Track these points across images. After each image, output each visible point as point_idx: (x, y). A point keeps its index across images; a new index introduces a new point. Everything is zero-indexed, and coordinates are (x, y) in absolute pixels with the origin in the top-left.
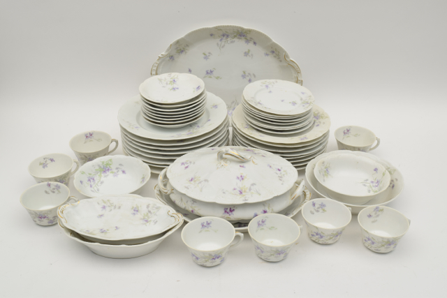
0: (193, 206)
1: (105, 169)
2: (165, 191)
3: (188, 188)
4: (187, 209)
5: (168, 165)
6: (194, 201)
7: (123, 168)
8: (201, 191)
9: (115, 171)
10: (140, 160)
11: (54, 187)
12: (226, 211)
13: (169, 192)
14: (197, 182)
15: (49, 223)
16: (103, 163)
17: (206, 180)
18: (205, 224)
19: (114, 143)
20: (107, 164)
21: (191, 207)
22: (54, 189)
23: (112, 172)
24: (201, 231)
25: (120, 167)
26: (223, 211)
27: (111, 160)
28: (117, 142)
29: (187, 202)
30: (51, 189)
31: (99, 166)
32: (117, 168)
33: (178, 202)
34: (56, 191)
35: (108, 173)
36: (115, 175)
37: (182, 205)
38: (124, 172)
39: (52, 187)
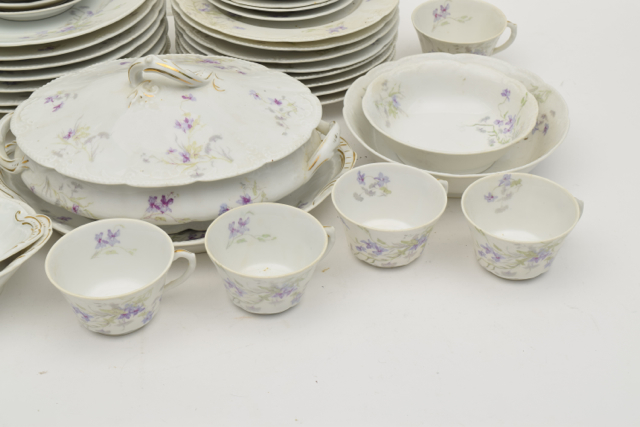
0: (76, 196)
2: (10, 166)
4: (62, 203)
5: (14, 107)
6: (78, 184)
8: (92, 158)
12: (152, 205)
13: (18, 169)
14: (83, 140)
17: (103, 135)
18: (105, 237)
21: (71, 199)
24: (96, 254)
26: (147, 205)
29: (61, 188)
33: (40, 190)
37: (50, 196)
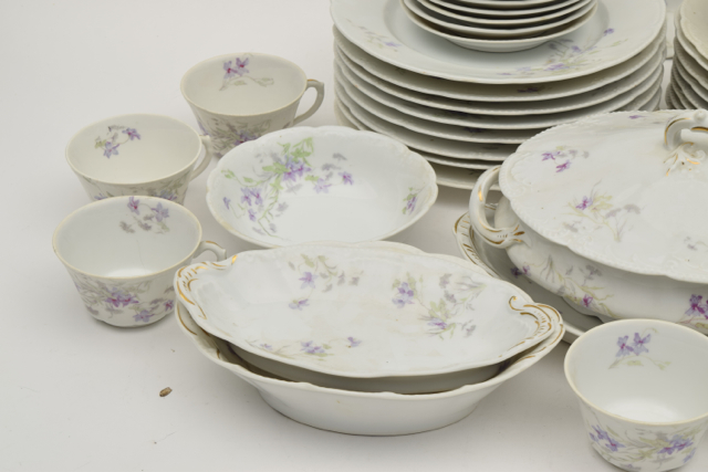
0: (590, 284)
1: (291, 166)
2: (495, 237)
3: (575, 230)
4: (568, 292)
5: (500, 163)
6: (595, 269)
7: (346, 167)
8: (618, 237)
9: (321, 174)
10: (398, 144)
11: (149, 213)
12: (694, 306)
13: (507, 241)
14: (603, 213)
15: (138, 317)
16: (286, 147)
17: (630, 208)
18: (630, 342)
19: (313, 92)
20: (298, 153)
21: (583, 287)
22: (149, 218)
23: (312, 178)
24: (616, 363)
25: (335, 162)
26: (688, 305)
27: (309, 141)
28: (320, 89)
29: (570, 271)
30: (141, 217)
31: (274, 156)
32: (327, 167)
33: (538, 271)
34: (154, 224)
35: (300, 180)
36: (322, 186)
37: (552, 281)
38: (346, 178)
39: (144, 211)
